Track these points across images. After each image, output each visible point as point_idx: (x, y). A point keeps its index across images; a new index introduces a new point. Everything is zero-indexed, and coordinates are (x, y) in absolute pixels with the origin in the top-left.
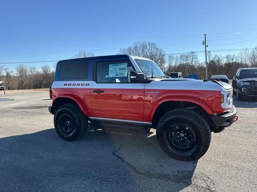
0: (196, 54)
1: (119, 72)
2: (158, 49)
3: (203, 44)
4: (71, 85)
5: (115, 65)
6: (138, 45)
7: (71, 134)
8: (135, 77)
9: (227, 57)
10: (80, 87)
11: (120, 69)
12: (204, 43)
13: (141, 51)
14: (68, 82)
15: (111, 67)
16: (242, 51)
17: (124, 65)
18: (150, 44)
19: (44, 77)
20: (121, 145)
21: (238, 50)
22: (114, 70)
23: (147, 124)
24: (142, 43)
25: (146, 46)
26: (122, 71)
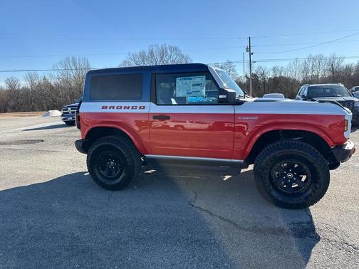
0: (234, 64)
1: (192, 89)
2: (182, 56)
3: (247, 51)
4: (113, 108)
5: (185, 79)
6: (155, 49)
7: (118, 181)
8: (225, 97)
9: (274, 69)
10: (130, 111)
11: (193, 85)
12: (248, 49)
14: (108, 104)
15: (179, 82)
16: (292, 62)
17: (201, 79)
18: (170, 48)
19: (10, 96)
20: (195, 192)
21: (286, 60)
22: (183, 87)
23: (237, 163)
24: (160, 46)
25: (166, 52)
26: (196, 87)
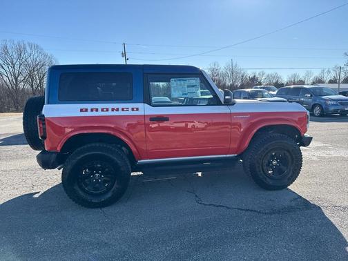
1: (187, 90)
5: (180, 80)
6: (9, 45)
11: (188, 87)
12: (124, 55)
13: (15, 56)
15: (174, 83)
17: (195, 81)
18: (30, 45)
24: (16, 42)
25: (25, 48)
26: (191, 88)
